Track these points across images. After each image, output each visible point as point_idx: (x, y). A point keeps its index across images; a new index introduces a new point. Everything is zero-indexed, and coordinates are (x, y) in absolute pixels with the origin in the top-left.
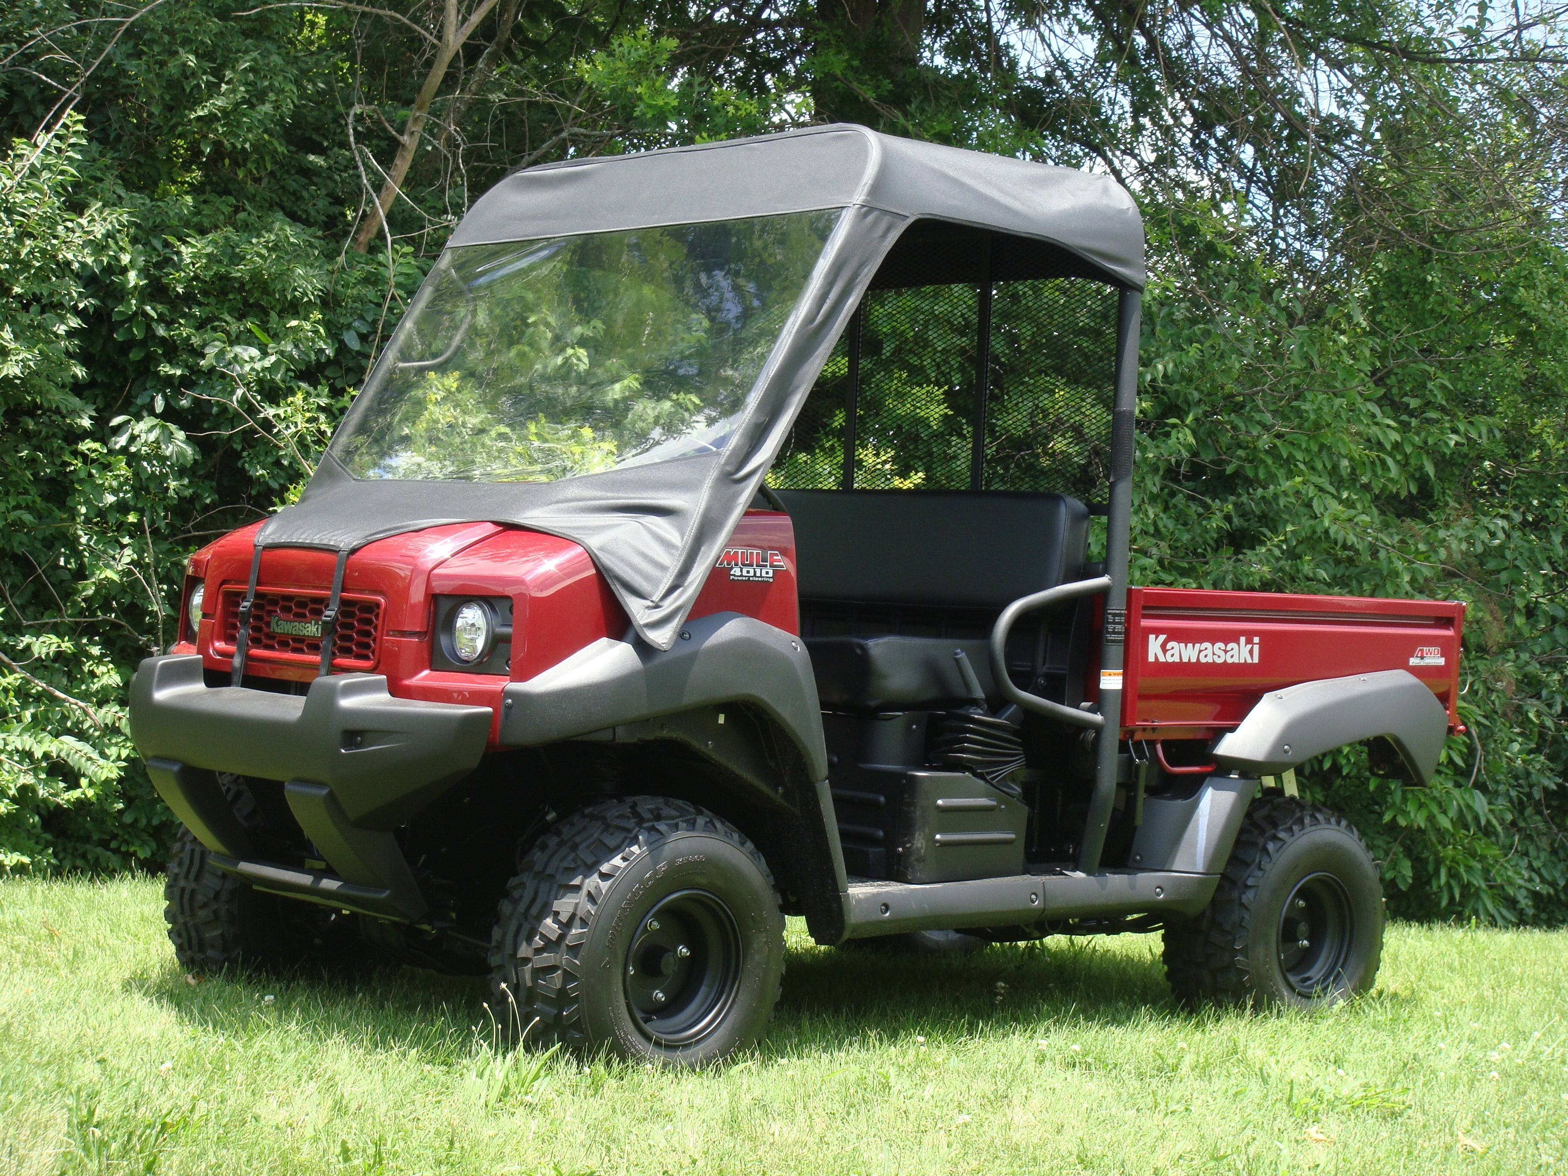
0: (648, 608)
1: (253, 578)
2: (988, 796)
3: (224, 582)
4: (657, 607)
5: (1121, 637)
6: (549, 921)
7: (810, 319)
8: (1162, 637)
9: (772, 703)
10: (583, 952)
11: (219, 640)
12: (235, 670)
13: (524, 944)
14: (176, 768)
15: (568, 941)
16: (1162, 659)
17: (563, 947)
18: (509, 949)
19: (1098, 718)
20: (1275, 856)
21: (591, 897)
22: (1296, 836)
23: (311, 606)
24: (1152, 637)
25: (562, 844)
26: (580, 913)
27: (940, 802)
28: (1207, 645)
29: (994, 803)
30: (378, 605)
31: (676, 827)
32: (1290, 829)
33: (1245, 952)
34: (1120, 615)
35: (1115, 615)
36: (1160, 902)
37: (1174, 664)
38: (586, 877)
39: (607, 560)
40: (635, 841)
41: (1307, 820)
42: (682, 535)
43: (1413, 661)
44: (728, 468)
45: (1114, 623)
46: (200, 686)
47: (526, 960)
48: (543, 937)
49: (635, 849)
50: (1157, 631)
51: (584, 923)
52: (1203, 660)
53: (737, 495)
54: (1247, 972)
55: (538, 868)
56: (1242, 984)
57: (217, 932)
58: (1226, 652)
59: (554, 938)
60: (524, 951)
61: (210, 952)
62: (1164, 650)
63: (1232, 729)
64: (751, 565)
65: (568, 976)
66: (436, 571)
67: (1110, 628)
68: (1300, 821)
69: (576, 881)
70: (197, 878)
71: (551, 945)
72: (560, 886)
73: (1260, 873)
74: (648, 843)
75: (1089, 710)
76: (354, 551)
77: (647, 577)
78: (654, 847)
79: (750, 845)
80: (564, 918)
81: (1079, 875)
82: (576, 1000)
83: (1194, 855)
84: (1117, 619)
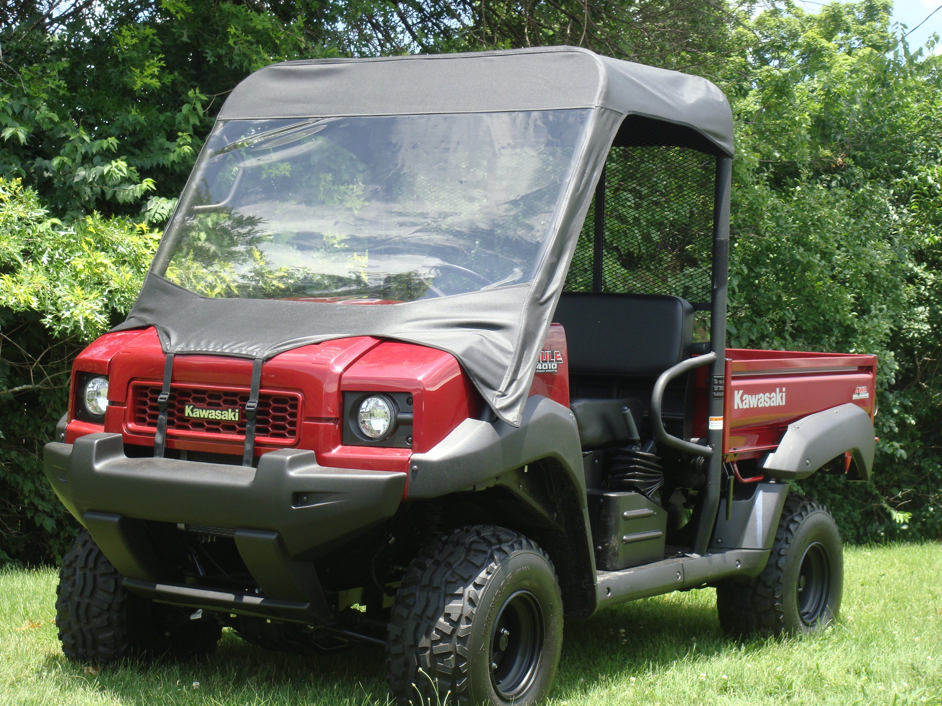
0: (498, 396)
1: (167, 377)
2: (648, 507)
3: (132, 379)
4: (504, 395)
5: (722, 394)
6: (441, 620)
7: (576, 189)
8: (741, 392)
9: (563, 456)
10: (469, 642)
11: (131, 422)
12: (158, 445)
13: (424, 637)
14: (116, 520)
15: (459, 633)
16: (741, 407)
17: (455, 637)
18: (410, 640)
19: (709, 449)
20: (794, 533)
21: (471, 602)
22: (805, 517)
23: (224, 398)
24: (736, 392)
25: (437, 563)
26: (465, 615)
27: (625, 514)
28: (761, 395)
29: (652, 511)
30: (295, 399)
31: (512, 547)
32: (800, 515)
33: (781, 600)
34: (721, 379)
35: (719, 379)
36: (740, 570)
37: (746, 409)
38: (465, 588)
39: (469, 364)
40: (492, 558)
41: (809, 508)
42: (513, 344)
43: (855, 397)
44: (538, 296)
45: (718, 384)
46: (122, 458)
47: (425, 649)
48: (438, 631)
49: (493, 564)
50: (738, 388)
51: (468, 620)
52: (760, 406)
53: (542, 313)
54: (782, 613)
55: (425, 581)
56: (779, 621)
57: (110, 634)
58: (770, 399)
59: (448, 632)
60: (424, 642)
61: (101, 649)
62: (742, 401)
63: (773, 450)
64: (546, 362)
65: (460, 658)
66: (345, 375)
67: (716, 388)
68: (805, 508)
69: (459, 591)
70: (91, 595)
71: (445, 637)
72: (446, 595)
73: (787, 546)
74: (501, 561)
75: (698, 443)
76: (269, 359)
77: (495, 375)
78: (504, 562)
79: (547, 556)
80: (454, 618)
81: (695, 556)
82: (465, 675)
83: (755, 537)
84: (720, 381)
